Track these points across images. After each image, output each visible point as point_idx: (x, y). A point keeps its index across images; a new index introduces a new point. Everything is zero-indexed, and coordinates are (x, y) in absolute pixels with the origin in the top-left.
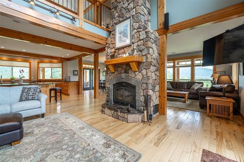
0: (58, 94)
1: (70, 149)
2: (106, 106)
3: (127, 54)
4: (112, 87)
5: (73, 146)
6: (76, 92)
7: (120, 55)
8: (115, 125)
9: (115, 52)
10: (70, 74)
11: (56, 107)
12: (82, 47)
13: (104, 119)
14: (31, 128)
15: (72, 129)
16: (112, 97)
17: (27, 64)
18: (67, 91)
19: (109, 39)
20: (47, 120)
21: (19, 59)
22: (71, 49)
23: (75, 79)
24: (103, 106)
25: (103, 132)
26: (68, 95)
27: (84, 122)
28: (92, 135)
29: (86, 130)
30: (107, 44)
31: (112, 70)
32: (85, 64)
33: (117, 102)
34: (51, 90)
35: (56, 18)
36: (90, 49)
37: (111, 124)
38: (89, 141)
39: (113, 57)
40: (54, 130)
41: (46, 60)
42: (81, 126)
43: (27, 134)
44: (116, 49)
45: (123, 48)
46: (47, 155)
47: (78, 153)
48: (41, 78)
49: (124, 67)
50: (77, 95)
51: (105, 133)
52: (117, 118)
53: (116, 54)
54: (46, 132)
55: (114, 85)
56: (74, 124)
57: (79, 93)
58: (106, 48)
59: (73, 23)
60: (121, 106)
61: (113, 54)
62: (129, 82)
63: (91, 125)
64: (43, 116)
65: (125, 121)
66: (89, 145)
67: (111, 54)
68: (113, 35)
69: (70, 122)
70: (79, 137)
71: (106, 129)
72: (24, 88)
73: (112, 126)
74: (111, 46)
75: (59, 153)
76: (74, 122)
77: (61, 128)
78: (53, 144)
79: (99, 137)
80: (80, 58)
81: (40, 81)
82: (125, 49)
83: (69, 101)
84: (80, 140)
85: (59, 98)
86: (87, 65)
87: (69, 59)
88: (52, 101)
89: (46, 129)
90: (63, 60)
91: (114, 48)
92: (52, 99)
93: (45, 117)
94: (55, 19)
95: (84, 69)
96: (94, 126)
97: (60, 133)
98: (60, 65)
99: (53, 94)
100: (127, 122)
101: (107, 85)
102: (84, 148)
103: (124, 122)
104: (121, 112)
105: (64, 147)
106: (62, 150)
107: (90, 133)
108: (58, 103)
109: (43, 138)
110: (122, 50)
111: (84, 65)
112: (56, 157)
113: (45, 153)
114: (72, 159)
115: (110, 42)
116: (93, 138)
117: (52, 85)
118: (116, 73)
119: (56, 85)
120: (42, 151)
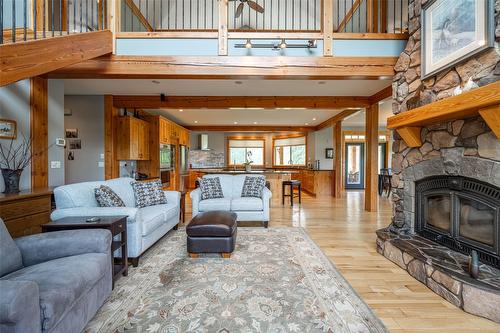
0: (294, 191)
1: (286, 303)
2: (391, 235)
3: (470, 84)
4: (410, 189)
5: (293, 301)
6: (328, 191)
7: (440, 95)
8: (407, 297)
9: (422, 88)
10: (319, 156)
11: (291, 214)
12: (337, 99)
13: (378, 269)
14: (248, 239)
15: (302, 264)
16: (410, 217)
17: (261, 143)
18: (312, 187)
19: (405, 57)
20: (270, 234)
21: (253, 136)
22: (315, 106)
23: (327, 165)
24: (382, 235)
25: (367, 301)
26: (314, 195)
27: (328, 257)
28: (337, 295)
29: (326, 277)
30: (396, 72)
31: (411, 139)
32: (349, 133)
33: (426, 231)
34: (285, 183)
35: (282, 54)
36: (355, 99)
37: (398, 291)
38: (325, 307)
39: (414, 102)
40: (273, 255)
41: (284, 133)
42: (320, 266)
43: (241, 247)
44: (427, 80)
45: (453, 68)
46: (252, 294)
47: (295, 320)
48: (278, 163)
49: (458, 127)
50: (329, 198)
51: (370, 307)
52: (424, 280)
53: (424, 94)
54: (263, 255)
55: (417, 183)
56: (307, 255)
57: (334, 195)
58: (395, 86)
59: (311, 52)
60: (440, 248)
61: (413, 95)
62: (479, 177)
63: (341, 271)
64: (265, 224)
65: (453, 301)
66: (323, 315)
67: (408, 98)
68: (415, 41)
69: (303, 248)
70: (308, 287)
71: (377, 298)
72: (247, 178)
73: (399, 297)
74: (410, 75)
75: (267, 300)
76: (309, 252)
77: (284, 255)
78: (264, 279)
79: (352, 309)
80: (336, 122)
81: (276, 168)
82: (462, 71)
83: (316, 208)
84: (308, 294)
85: (296, 200)
86: (355, 134)
87: (316, 128)
88: (286, 202)
89: (264, 249)
90: (308, 131)
91: (418, 77)
92: (286, 199)
93: (269, 228)
94: (281, 58)
95: (347, 144)
96: (347, 276)
97: (280, 263)
98: (303, 139)
99: (287, 192)
100: (462, 308)
101: (397, 182)
102: (311, 317)
103: (445, 303)
104: (435, 267)
105: (278, 294)
106: (273, 297)
107: (334, 289)
108: (295, 208)
109: (256, 261)
110: (451, 77)
111: (347, 137)
112: (261, 306)
113: (250, 288)
114: (282, 328)
115: (405, 66)
116: (338, 304)
117: (287, 176)
118: (425, 149)
119: (294, 176)
120: (249, 284)
